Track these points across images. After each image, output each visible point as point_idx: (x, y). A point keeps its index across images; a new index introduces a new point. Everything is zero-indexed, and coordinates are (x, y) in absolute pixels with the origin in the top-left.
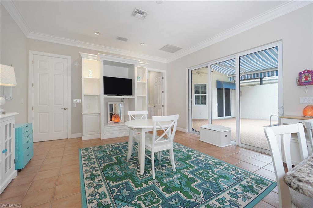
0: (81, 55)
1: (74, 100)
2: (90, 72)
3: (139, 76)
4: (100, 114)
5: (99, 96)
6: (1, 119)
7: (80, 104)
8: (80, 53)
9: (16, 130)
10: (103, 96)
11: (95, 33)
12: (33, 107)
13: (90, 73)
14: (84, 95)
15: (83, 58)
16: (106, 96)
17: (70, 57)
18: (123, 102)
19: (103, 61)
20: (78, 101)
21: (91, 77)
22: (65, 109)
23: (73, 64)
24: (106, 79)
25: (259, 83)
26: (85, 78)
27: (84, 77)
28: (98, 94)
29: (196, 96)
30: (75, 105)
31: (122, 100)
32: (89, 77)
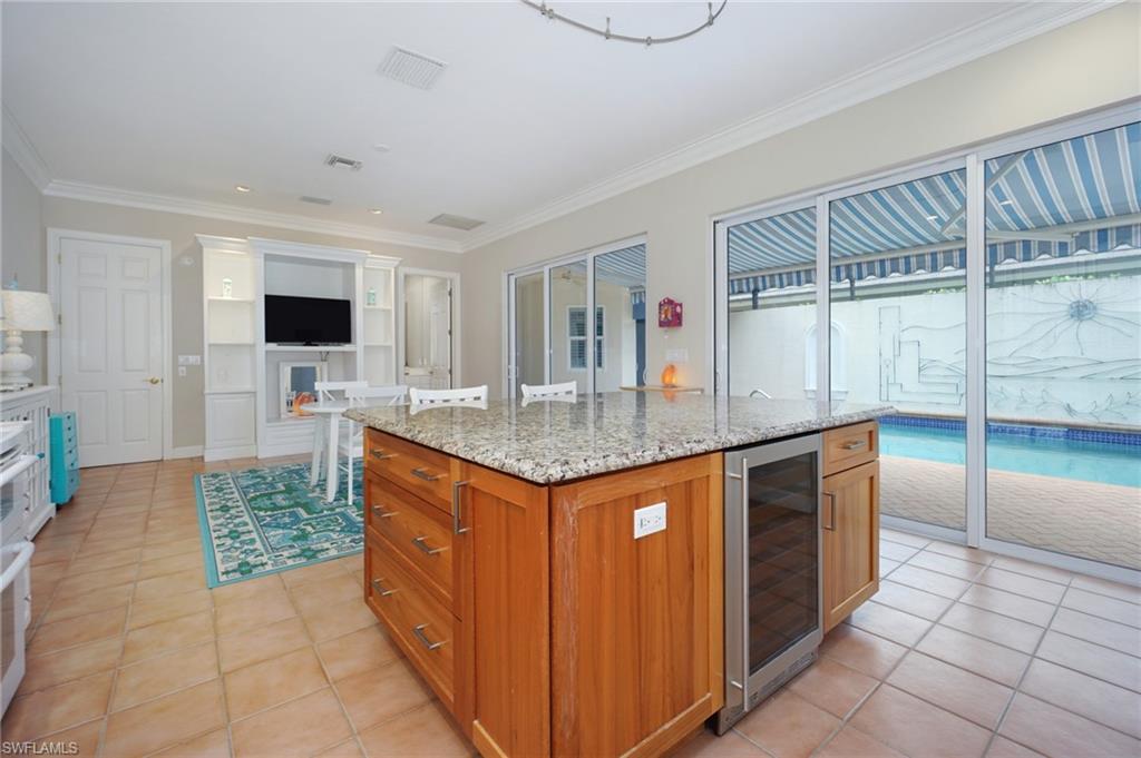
0: (201, 241)
1: (181, 359)
2: (226, 283)
3: (372, 291)
4: (255, 393)
5: (252, 346)
6: (4, 403)
7: (198, 371)
8: (197, 235)
9: (51, 420)
10: (264, 347)
11: (240, 189)
12: (60, 378)
13: (228, 287)
14: (210, 345)
15: (205, 250)
16: (273, 346)
17: (166, 244)
18: (325, 364)
19: (262, 256)
20: (193, 359)
21: (230, 298)
22: (154, 382)
23: (175, 262)
24: (271, 302)
25: (751, 303)
26: (210, 301)
27: (211, 297)
28: (251, 342)
29: (573, 342)
30: (182, 371)
31: (325, 357)
32: (225, 298)
